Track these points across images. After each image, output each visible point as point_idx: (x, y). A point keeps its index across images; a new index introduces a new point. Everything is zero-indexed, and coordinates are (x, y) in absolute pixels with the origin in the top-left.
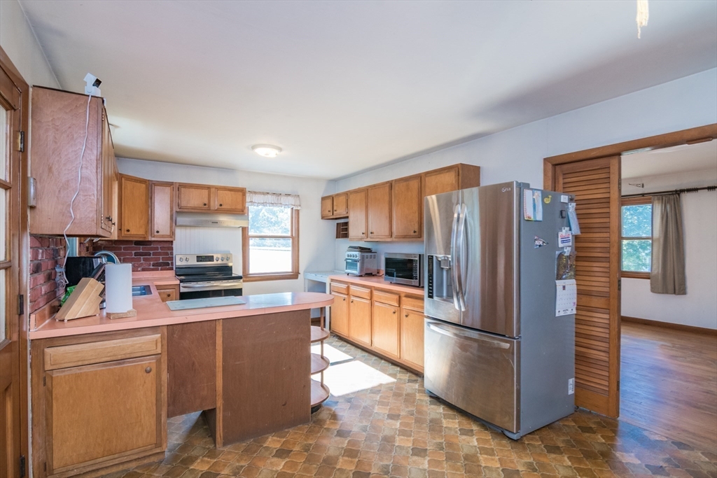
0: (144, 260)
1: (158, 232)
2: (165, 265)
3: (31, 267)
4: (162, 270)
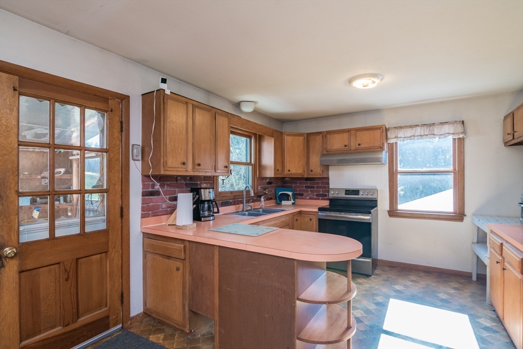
0: (311, 191)
1: (312, 171)
2: (323, 196)
3: (143, 192)
4: (322, 199)
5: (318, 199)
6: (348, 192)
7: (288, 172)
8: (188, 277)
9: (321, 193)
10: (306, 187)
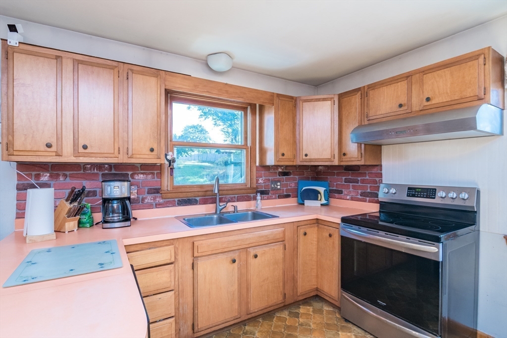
0: (354, 187)
1: (344, 154)
2: (372, 196)
3: (18, 185)
4: (370, 202)
5: (365, 201)
6: (413, 191)
7: (304, 157)
9: (369, 190)
10: (346, 181)
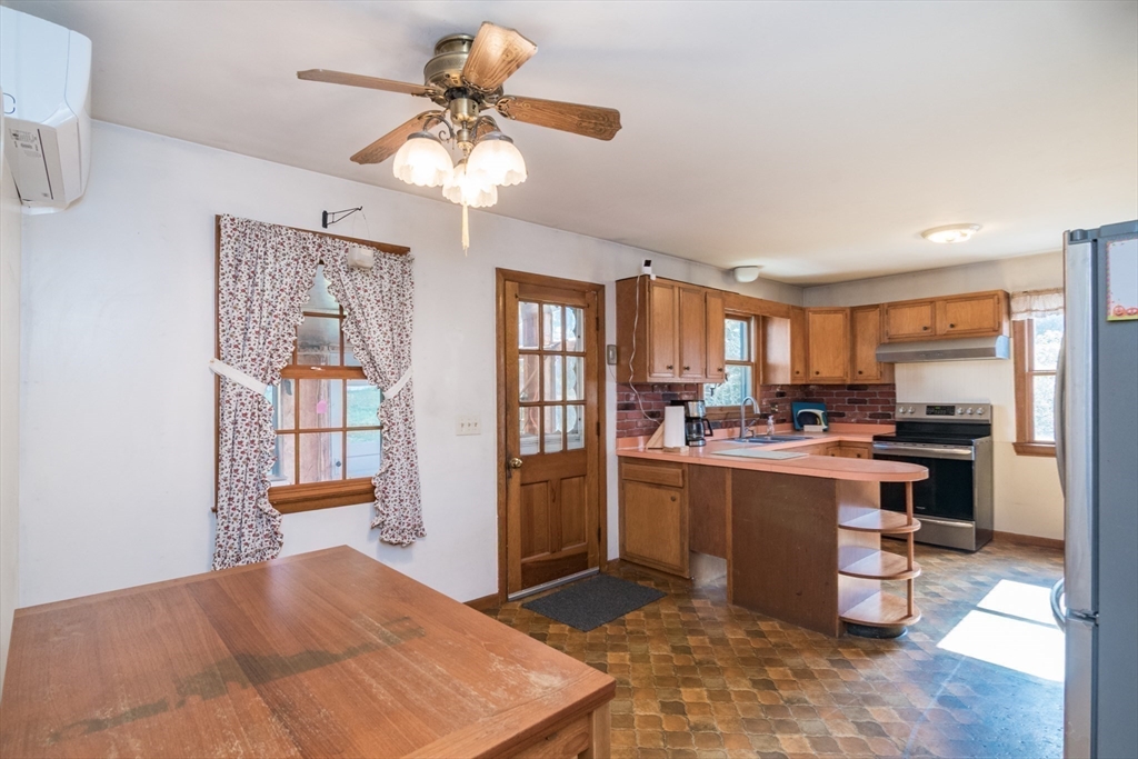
0: (860, 409)
1: (860, 373)
2: (885, 417)
3: (618, 405)
4: (881, 423)
5: (876, 423)
6: (932, 409)
7: (815, 375)
8: (687, 509)
9: (880, 411)
10: (850, 401)
